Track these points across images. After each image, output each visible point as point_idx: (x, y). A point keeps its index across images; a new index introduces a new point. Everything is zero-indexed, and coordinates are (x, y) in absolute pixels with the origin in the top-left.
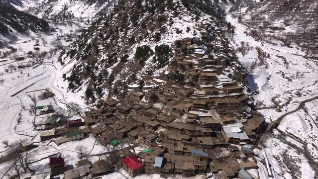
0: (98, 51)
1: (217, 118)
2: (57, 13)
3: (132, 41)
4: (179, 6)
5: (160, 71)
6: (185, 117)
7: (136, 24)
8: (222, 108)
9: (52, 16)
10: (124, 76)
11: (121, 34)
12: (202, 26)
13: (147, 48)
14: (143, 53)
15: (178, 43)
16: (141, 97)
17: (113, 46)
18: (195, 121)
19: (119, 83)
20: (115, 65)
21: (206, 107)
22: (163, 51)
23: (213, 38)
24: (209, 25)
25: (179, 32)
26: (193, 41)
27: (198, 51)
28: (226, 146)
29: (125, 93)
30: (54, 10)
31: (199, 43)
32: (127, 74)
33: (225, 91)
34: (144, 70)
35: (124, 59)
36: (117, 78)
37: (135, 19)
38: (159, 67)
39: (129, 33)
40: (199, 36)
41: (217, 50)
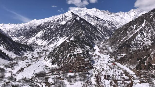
0: (59, 56)
1: (84, 66)
2: (30, 43)
3: (67, 54)
4: (78, 46)
5: (74, 59)
6: (79, 66)
7: (68, 50)
8: (85, 64)
9: (28, 44)
10: (66, 61)
11: (65, 52)
12: (83, 50)
13: (71, 55)
14: (70, 56)
15: (78, 54)
16: (71, 64)
17: (63, 55)
18: (80, 66)
19: (65, 62)
20: (64, 59)
21: (82, 64)
22: (75, 55)
23: (85, 53)
24: (84, 50)
25: (78, 51)
26: (81, 53)
27: (81, 55)
28: (85, 69)
29: (67, 64)
30: (29, 42)
31: (82, 54)
32: (67, 60)
33: (86, 62)
34: (71, 59)
35: (66, 57)
36: (65, 61)
37: (68, 49)
38: (74, 58)
39: (66, 52)
40: (82, 52)
41: (85, 55)
